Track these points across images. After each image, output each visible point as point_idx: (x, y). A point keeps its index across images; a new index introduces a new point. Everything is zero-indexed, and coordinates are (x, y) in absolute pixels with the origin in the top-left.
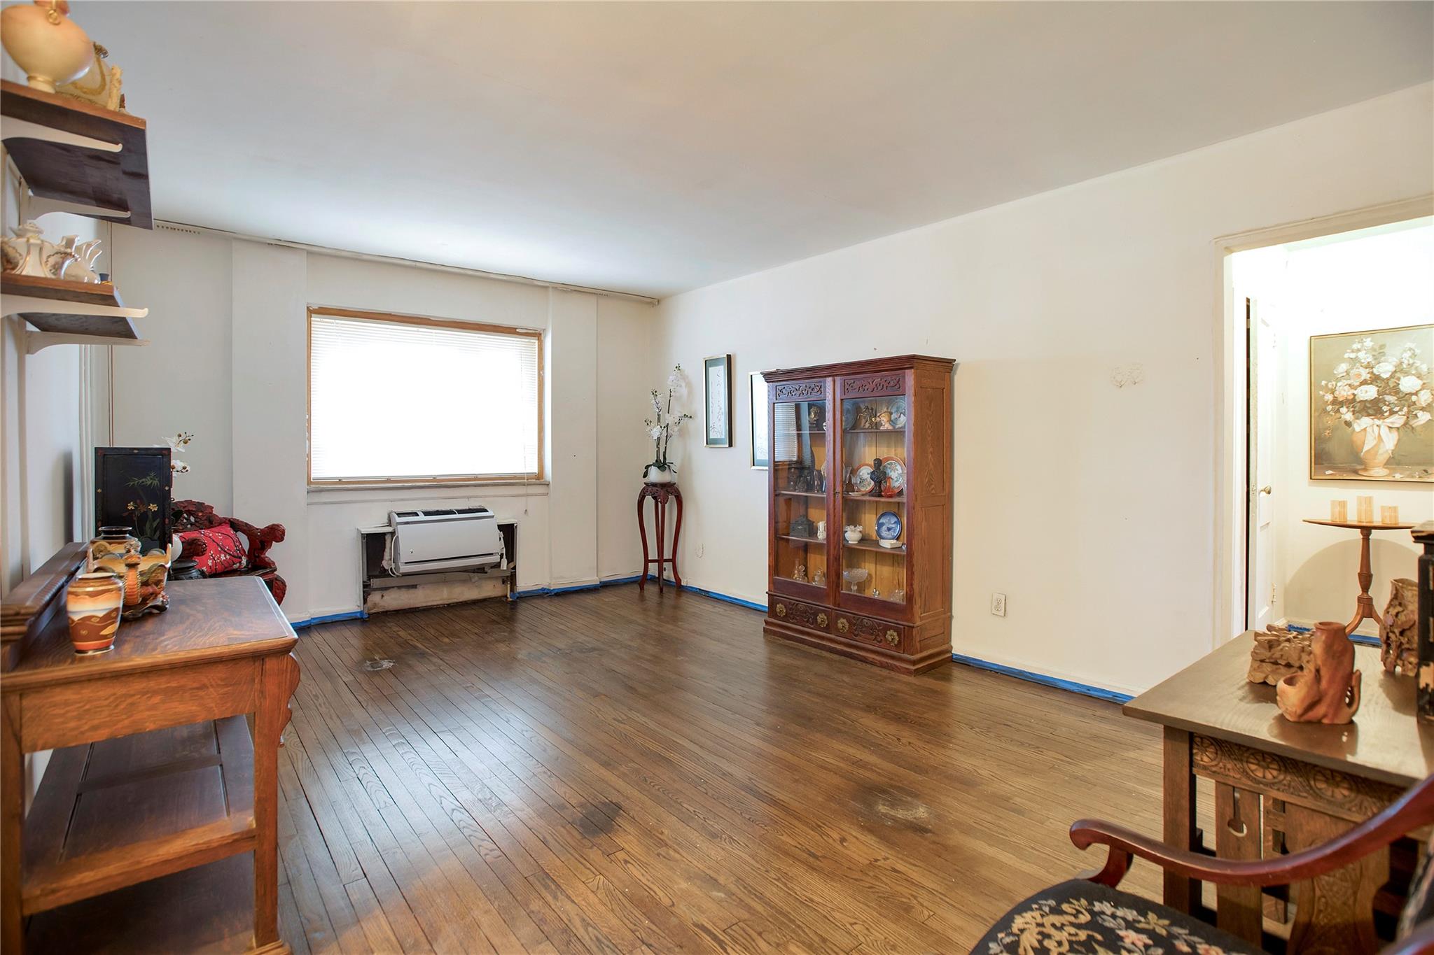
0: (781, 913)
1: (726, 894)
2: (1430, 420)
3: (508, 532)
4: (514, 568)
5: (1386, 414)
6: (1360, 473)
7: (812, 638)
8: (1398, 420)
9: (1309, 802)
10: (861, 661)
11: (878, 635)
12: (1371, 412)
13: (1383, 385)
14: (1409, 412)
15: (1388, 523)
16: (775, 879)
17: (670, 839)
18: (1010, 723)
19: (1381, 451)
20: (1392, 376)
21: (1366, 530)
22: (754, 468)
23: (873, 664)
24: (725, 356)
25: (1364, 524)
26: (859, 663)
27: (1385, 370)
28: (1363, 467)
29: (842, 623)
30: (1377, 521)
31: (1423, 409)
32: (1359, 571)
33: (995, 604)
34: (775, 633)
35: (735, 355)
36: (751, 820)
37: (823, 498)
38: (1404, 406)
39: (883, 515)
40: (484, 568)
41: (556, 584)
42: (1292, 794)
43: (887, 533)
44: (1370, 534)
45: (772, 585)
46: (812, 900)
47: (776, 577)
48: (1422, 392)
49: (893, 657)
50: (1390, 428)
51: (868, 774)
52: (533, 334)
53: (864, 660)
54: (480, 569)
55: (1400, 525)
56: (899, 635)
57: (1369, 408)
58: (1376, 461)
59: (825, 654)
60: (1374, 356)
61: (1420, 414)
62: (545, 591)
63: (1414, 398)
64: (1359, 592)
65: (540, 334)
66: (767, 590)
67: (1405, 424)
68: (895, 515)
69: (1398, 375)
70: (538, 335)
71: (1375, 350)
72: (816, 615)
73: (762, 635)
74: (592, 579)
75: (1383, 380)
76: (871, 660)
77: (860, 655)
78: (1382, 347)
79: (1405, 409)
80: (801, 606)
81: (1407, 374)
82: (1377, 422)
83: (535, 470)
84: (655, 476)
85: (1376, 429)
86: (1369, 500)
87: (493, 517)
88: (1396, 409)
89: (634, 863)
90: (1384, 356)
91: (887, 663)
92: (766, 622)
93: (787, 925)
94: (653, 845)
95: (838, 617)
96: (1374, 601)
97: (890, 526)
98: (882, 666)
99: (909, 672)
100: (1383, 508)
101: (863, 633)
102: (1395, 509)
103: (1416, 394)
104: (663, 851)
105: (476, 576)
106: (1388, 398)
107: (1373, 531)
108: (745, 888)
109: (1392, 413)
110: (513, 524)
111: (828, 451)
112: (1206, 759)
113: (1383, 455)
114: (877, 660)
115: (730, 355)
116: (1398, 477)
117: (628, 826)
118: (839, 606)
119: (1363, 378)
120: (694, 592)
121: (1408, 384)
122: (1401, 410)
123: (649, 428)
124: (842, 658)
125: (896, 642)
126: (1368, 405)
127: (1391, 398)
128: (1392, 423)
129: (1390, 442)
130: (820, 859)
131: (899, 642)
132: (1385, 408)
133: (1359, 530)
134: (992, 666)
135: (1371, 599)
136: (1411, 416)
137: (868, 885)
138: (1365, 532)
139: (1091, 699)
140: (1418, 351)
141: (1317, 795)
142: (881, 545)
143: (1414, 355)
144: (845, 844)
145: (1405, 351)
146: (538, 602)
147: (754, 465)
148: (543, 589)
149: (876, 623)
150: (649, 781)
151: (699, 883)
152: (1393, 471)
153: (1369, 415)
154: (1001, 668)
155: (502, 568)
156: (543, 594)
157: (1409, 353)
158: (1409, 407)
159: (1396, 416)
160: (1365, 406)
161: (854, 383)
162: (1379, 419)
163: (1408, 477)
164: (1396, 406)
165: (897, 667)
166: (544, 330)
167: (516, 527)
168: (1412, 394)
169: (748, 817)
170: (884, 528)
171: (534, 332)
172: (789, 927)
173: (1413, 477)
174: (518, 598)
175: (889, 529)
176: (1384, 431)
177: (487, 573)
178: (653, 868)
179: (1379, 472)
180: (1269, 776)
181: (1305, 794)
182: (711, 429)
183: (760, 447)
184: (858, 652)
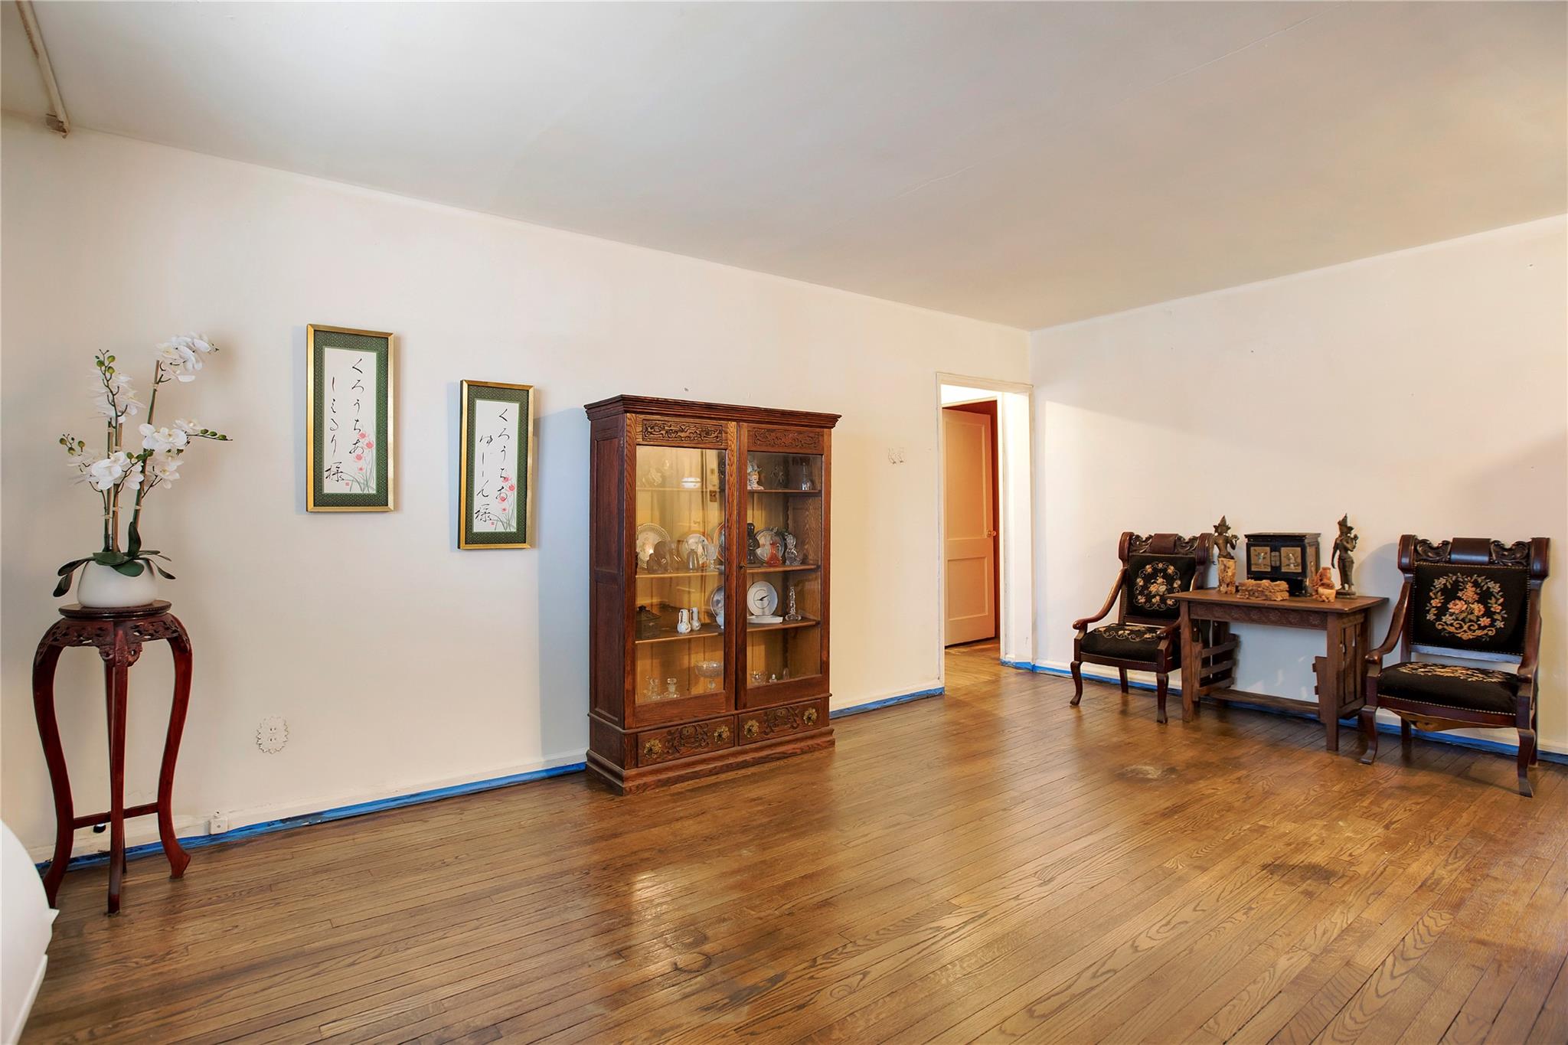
7: (709, 763)
11: (796, 721)
29: (751, 726)
49: (812, 737)
53: (784, 756)
72: (712, 731)
76: (790, 752)
77: (777, 753)
80: (688, 730)
91: (807, 746)
95: (743, 722)
98: (802, 750)
99: (830, 744)
101: (777, 726)
111: (730, 515)
114: (797, 749)
118: (745, 706)
123: (76, 460)
125: (815, 720)
131: (818, 717)
149: (793, 708)
161: (766, 433)
182: (326, 474)
183: (482, 511)
184: (773, 752)
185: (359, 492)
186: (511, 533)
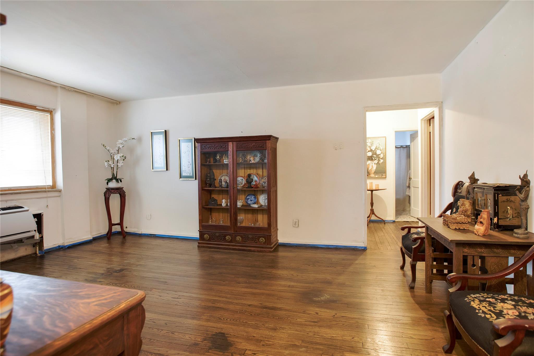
0: (330, 345)
1: (305, 348)
2: (383, 162)
3: (39, 217)
4: (42, 237)
5: (374, 160)
6: (368, 176)
7: (224, 246)
8: (376, 162)
9: (492, 255)
10: (248, 251)
11: (256, 240)
12: (371, 159)
13: (373, 152)
14: (379, 159)
15: (377, 189)
16: (313, 335)
17: (259, 338)
18: (318, 261)
19: (373, 170)
20: (375, 150)
21: (372, 191)
22: (181, 179)
23: (254, 251)
24: (164, 131)
25: (371, 189)
26: (249, 252)
27: (373, 148)
28: (369, 174)
29: (239, 238)
30: (374, 188)
31: (381, 159)
32: (370, 202)
33: (294, 223)
34: (204, 247)
35: (168, 131)
36: (280, 318)
37: (228, 190)
38: (377, 158)
39: (248, 195)
40: (22, 240)
41: (68, 242)
42: (488, 253)
43: (251, 202)
44: (373, 192)
45: (201, 228)
46: (333, 337)
47: (203, 224)
48: (381, 154)
49: (263, 248)
50: (375, 164)
51: (298, 289)
52: (47, 110)
53: (250, 251)
54: (20, 241)
55: (379, 189)
56: (265, 239)
57: (370, 158)
58: (372, 173)
59: (232, 251)
60: (371, 144)
61: (381, 160)
62: (61, 247)
63: (380, 156)
64: (371, 208)
65: (52, 111)
66: (199, 230)
67: (378, 163)
68: (254, 195)
69: (376, 149)
70: (51, 112)
71: (371, 143)
72: (225, 236)
73: (197, 249)
74: (89, 237)
75: (373, 151)
77: (248, 249)
78: (373, 142)
79: (378, 159)
80: (217, 234)
81: (378, 149)
82: (372, 162)
83: (51, 184)
84: (113, 184)
85: (372, 164)
86: (372, 183)
87: (28, 210)
88: (376, 159)
89: (258, 353)
90: (373, 144)
91: (260, 250)
92: (199, 243)
93: (336, 348)
94: (256, 343)
95: (236, 236)
96: (374, 210)
97: (252, 199)
98: (258, 251)
99: (270, 252)
100: (376, 185)
101: (249, 240)
102: (378, 185)
103: (380, 155)
104: (262, 343)
105: (16, 246)
106: (374, 156)
107: (374, 191)
108: (308, 343)
109: (375, 160)
110: (41, 213)
111: (230, 171)
112: (466, 250)
113: (373, 171)
114: (256, 250)
115: (166, 131)
116: (376, 177)
117: (237, 340)
118: (236, 231)
119: (369, 150)
120: (147, 236)
121: (378, 152)
122: (377, 159)
124: (240, 252)
125: (264, 242)
126: (370, 157)
127: (375, 156)
128: (375, 162)
129: (375, 167)
130: (318, 322)
131: (265, 241)
132: (374, 158)
133: (370, 191)
134: (294, 245)
135: (373, 209)
136: (379, 160)
137: (341, 324)
138: (372, 192)
139: (329, 249)
140: (380, 144)
141: (495, 252)
142: (251, 206)
143: (379, 145)
144: (319, 314)
145: (378, 143)
146: (56, 253)
147: (181, 178)
148: (59, 246)
149: (255, 236)
150: (222, 318)
151: (291, 348)
152: (375, 175)
153: (370, 160)
154: (298, 245)
155: (35, 238)
156: (60, 249)
157: (378, 144)
158: (378, 158)
159: (376, 160)
160: (369, 158)
161: (242, 145)
162: (372, 161)
163: (379, 176)
164: (376, 158)
165: (265, 251)
166: (54, 109)
167: (43, 215)
168: (379, 155)
169: (277, 318)
170: (249, 200)
171: (47, 109)
172: (338, 348)
173: (380, 176)
174: (45, 253)
175: (251, 200)
176: (373, 164)
177: (23, 242)
178: (268, 351)
179: (372, 175)
180: (482, 251)
181: (491, 253)
182: (155, 163)
183: (184, 170)
184: (246, 248)
185: (161, 166)
186: (191, 176)
